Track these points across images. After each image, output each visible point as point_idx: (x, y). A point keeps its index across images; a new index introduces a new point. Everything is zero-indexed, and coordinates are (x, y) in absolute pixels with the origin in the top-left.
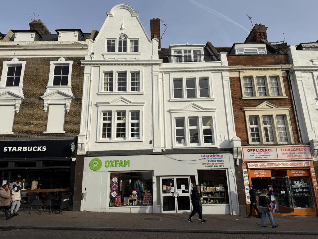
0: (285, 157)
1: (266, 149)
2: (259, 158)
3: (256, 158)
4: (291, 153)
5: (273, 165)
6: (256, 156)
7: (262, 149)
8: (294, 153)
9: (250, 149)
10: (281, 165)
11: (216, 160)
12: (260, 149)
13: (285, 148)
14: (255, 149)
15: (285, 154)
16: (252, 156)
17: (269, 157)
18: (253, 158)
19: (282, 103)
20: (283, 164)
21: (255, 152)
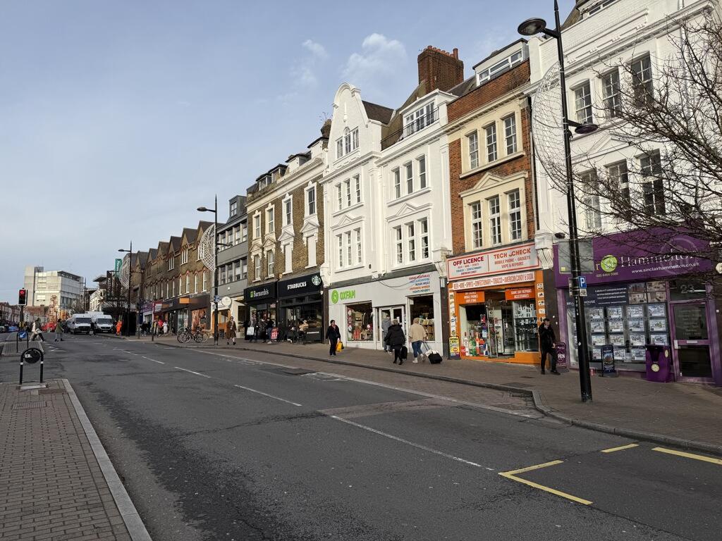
0: (499, 268)
1: (475, 257)
2: (466, 273)
3: (463, 274)
4: (508, 261)
5: (482, 283)
6: (463, 270)
7: (470, 258)
8: (512, 260)
9: (456, 261)
10: (492, 282)
11: (423, 282)
12: (468, 259)
13: (500, 253)
14: (462, 260)
15: (499, 262)
16: (458, 271)
17: (479, 271)
18: (459, 274)
19: (518, 165)
20: (496, 281)
21: (462, 264)
